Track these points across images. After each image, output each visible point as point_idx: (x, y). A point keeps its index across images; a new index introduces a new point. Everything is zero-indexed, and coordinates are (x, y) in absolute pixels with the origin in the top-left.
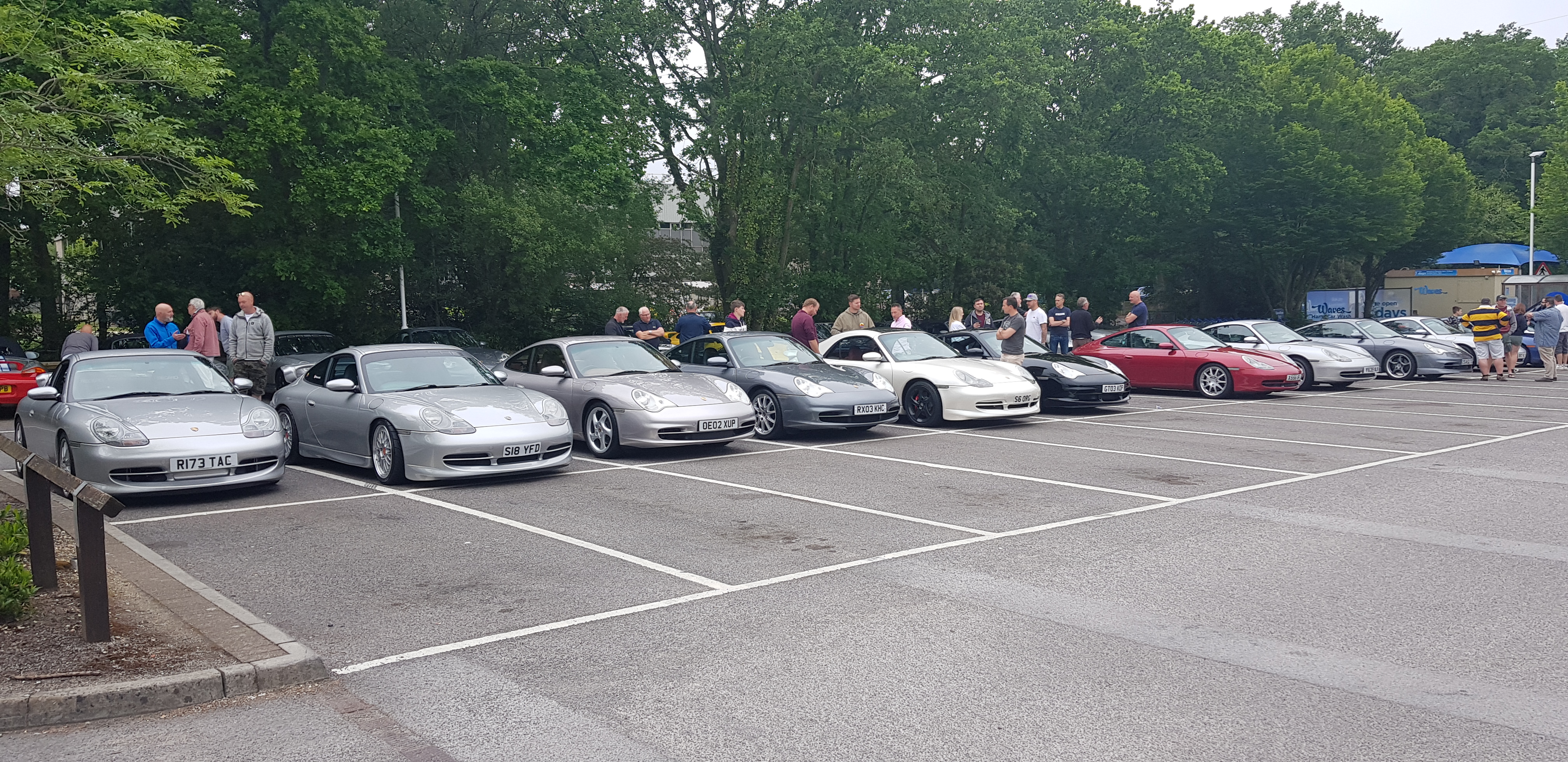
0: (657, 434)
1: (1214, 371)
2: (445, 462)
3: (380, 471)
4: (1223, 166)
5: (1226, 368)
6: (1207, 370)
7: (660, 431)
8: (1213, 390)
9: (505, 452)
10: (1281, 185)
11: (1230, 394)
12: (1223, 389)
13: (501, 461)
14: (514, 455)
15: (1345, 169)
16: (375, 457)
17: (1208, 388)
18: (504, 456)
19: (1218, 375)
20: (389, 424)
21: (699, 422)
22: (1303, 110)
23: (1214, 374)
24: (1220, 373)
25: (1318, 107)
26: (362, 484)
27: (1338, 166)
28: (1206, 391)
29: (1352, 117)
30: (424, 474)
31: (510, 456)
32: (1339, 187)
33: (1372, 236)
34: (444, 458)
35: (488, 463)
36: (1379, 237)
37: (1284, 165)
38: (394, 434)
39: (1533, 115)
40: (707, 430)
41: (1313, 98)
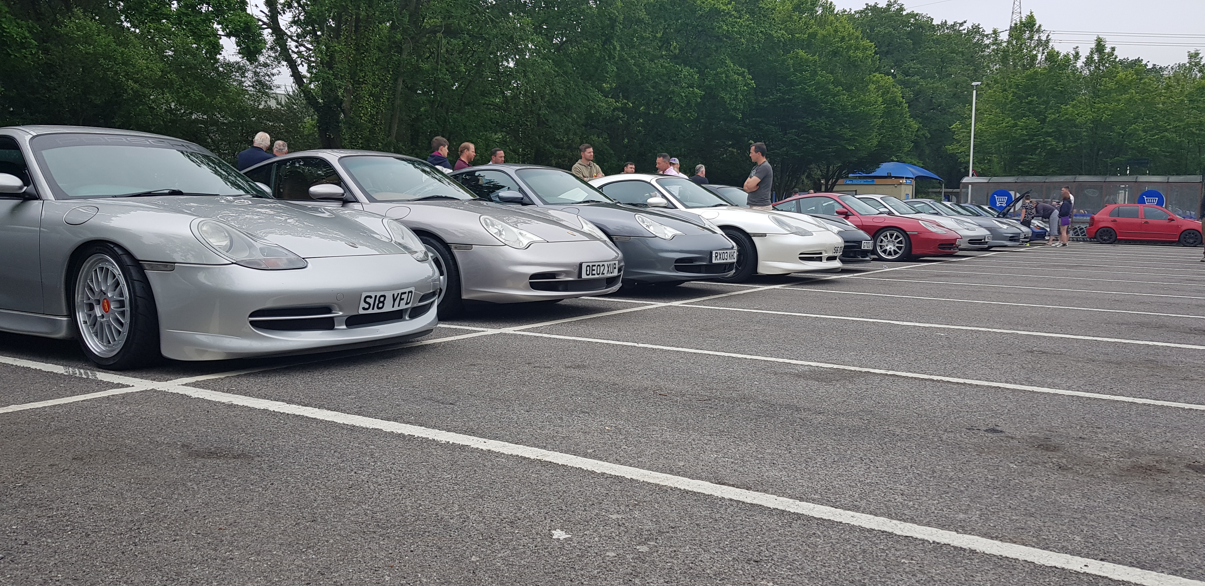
0: (527, 281)
1: (891, 235)
2: (252, 323)
3: (94, 344)
4: (752, 80)
5: (905, 231)
6: (884, 234)
7: (533, 276)
8: (890, 254)
9: (363, 305)
10: (790, 100)
11: (908, 257)
12: (900, 252)
13: (354, 321)
14: (376, 311)
15: (837, 89)
16: (81, 317)
17: (885, 252)
18: (361, 312)
19: (895, 239)
20: (120, 252)
21: (581, 265)
22: (804, 40)
23: (891, 238)
24: (897, 237)
25: (814, 38)
26: (59, 369)
27: (831, 87)
28: (883, 255)
29: (842, 48)
30: (202, 347)
31: (370, 311)
32: (833, 104)
33: (850, 145)
34: (251, 316)
35: (328, 325)
36: (856, 147)
37: (792, 83)
38: (133, 271)
39: (913, 68)
40: (590, 277)
41: (811, 31)
